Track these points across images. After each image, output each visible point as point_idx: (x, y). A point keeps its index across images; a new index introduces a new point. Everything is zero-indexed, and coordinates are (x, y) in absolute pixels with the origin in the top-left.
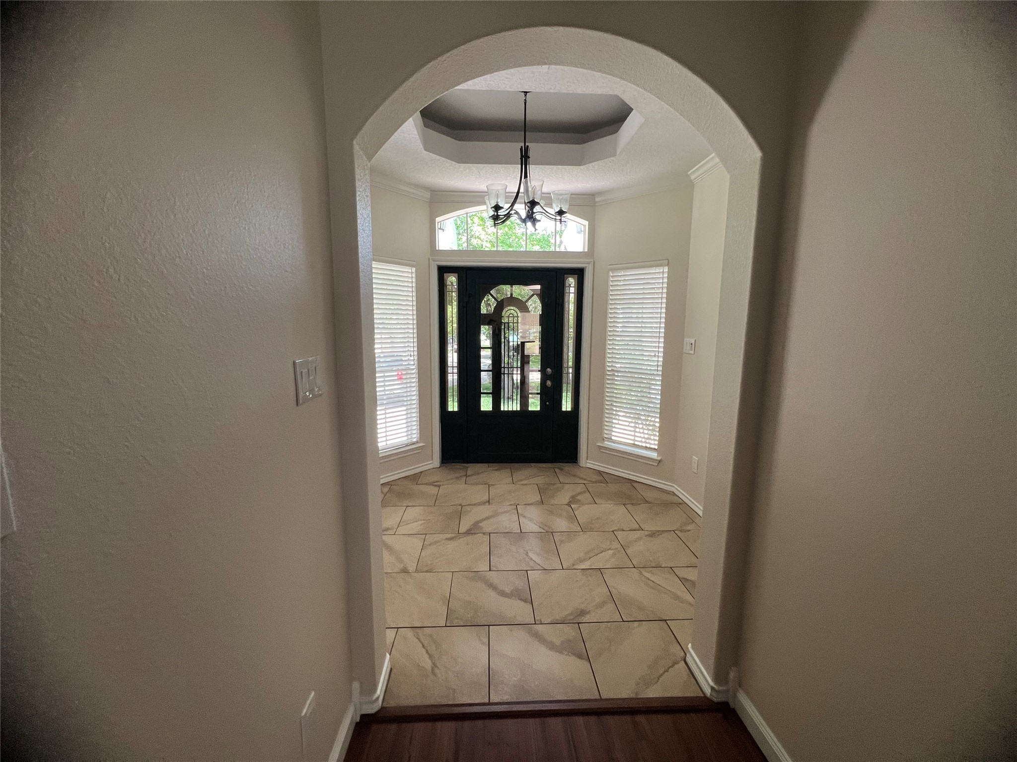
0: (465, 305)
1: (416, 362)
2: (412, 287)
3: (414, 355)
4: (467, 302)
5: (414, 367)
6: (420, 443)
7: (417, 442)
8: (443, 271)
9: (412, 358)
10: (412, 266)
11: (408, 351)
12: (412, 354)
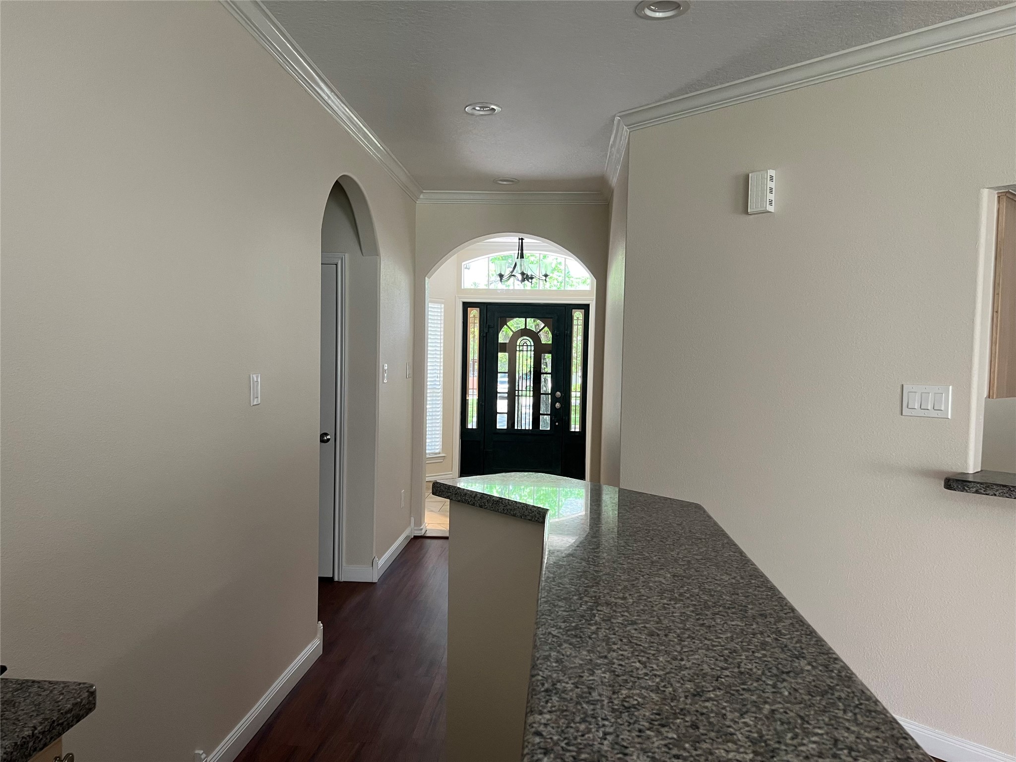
0: (485, 335)
1: (442, 383)
2: (441, 320)
3: (440, 377)
4: (486, 333)
5: (439, 387)
6: (442, 454)
7: (439, 453)
8: (466, 306)
9: (438, 379)
10: (441, 303)
11: (435, 373)
12: (439, 376)
